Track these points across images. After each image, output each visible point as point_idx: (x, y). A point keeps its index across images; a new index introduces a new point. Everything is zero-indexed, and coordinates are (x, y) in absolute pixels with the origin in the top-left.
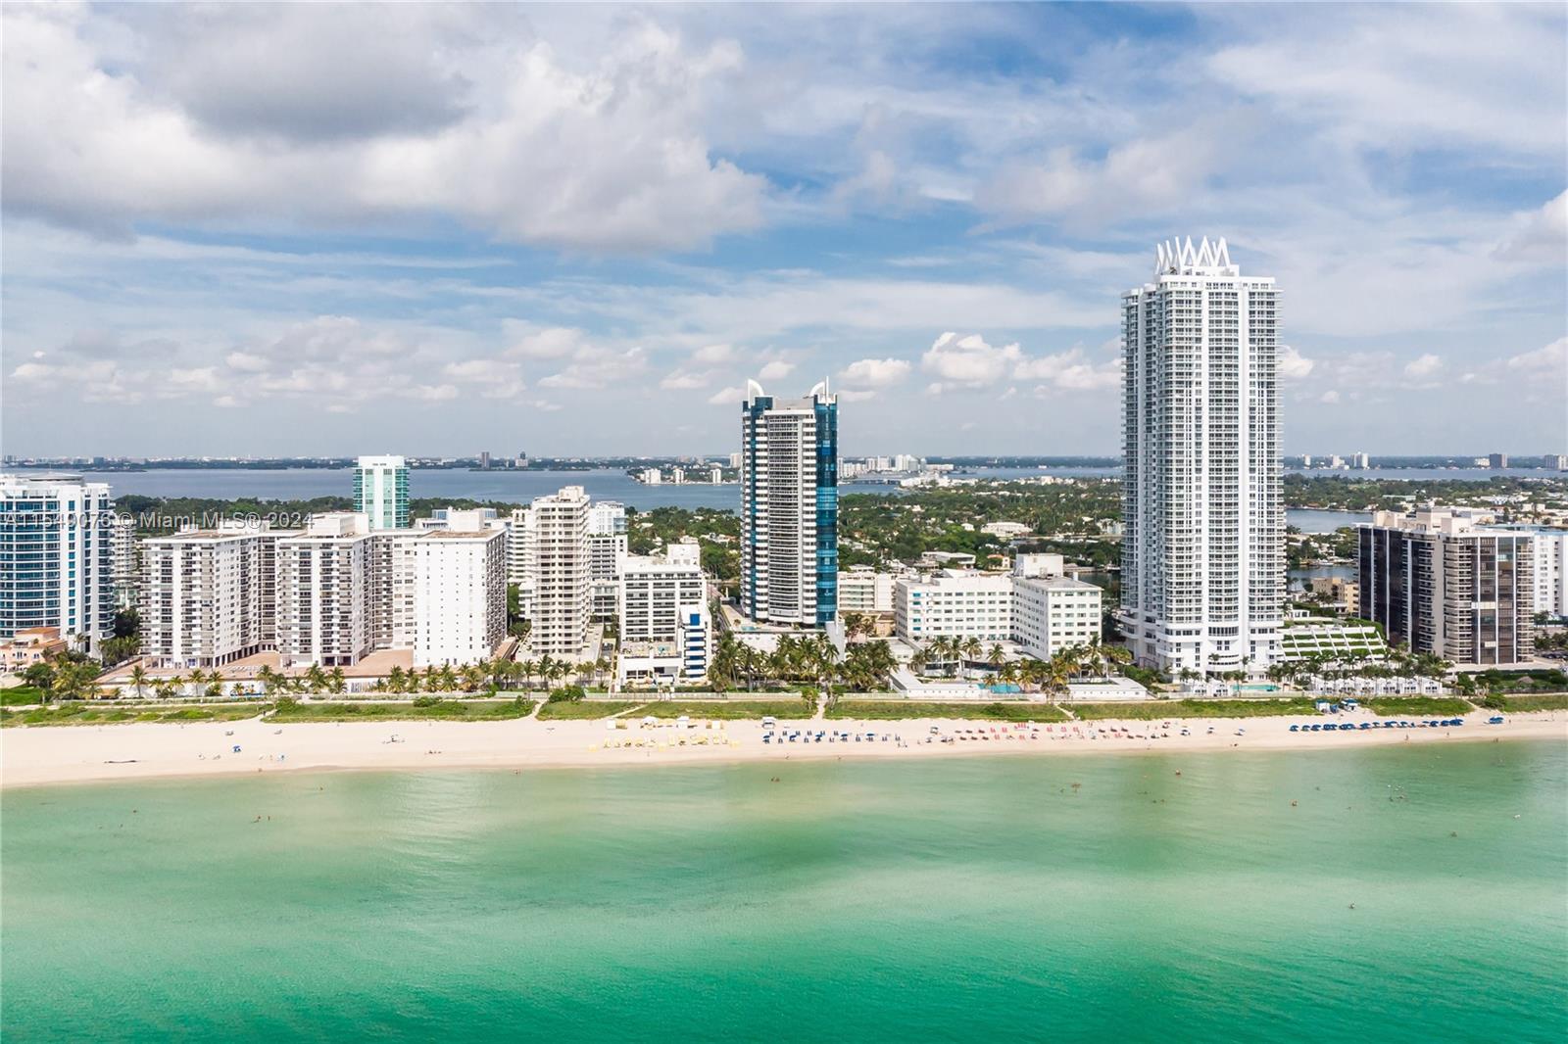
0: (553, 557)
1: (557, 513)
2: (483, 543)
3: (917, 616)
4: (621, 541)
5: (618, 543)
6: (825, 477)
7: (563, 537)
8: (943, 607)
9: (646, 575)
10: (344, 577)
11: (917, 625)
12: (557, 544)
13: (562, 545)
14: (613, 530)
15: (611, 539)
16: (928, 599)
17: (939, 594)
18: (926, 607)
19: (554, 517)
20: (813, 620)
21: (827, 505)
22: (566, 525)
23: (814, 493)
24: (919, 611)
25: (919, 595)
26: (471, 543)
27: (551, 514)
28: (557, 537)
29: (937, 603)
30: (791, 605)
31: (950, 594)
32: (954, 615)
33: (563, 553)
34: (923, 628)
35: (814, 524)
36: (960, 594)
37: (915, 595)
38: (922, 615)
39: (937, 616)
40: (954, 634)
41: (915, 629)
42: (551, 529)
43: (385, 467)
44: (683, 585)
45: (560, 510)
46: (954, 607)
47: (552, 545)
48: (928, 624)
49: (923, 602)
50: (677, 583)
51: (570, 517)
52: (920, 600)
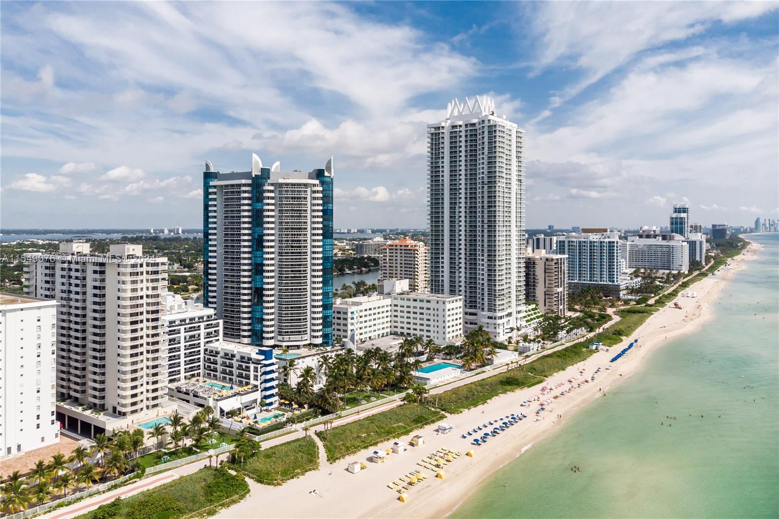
0: (142, 313)
1: (145, 269)
2: (52, 306)
3: (352, 327)
6: (328, 233)
7: (150, 292)
12: (144, 301)
13: (150, 300)
16: (357, 315)
17: (362, 311)
18: (356, 321)
19: (142, 273)
20: (319, 341)
21: (327, 252)
22: (153, 281)
23: (321, 244)
24: (353, 324)
25: (353, 312)
26: (39, 308)
27: (139, 270)
28: (144, 293)
29: (361, 317)
30: (300, 332)
31: (366, 310)
33: (151, 308)
35: (321, 267)
36: (371, 309)
37: (351, 313)
38: (354, 326)
39: (361, 325)
40: (368, 335)
42: (139, 286)
44: (206, 326)
45: (148, 265)
47: (140, 302)
48: (357, 332)
49: (355, 317)
50: (202, 325)
51: (156, 273)
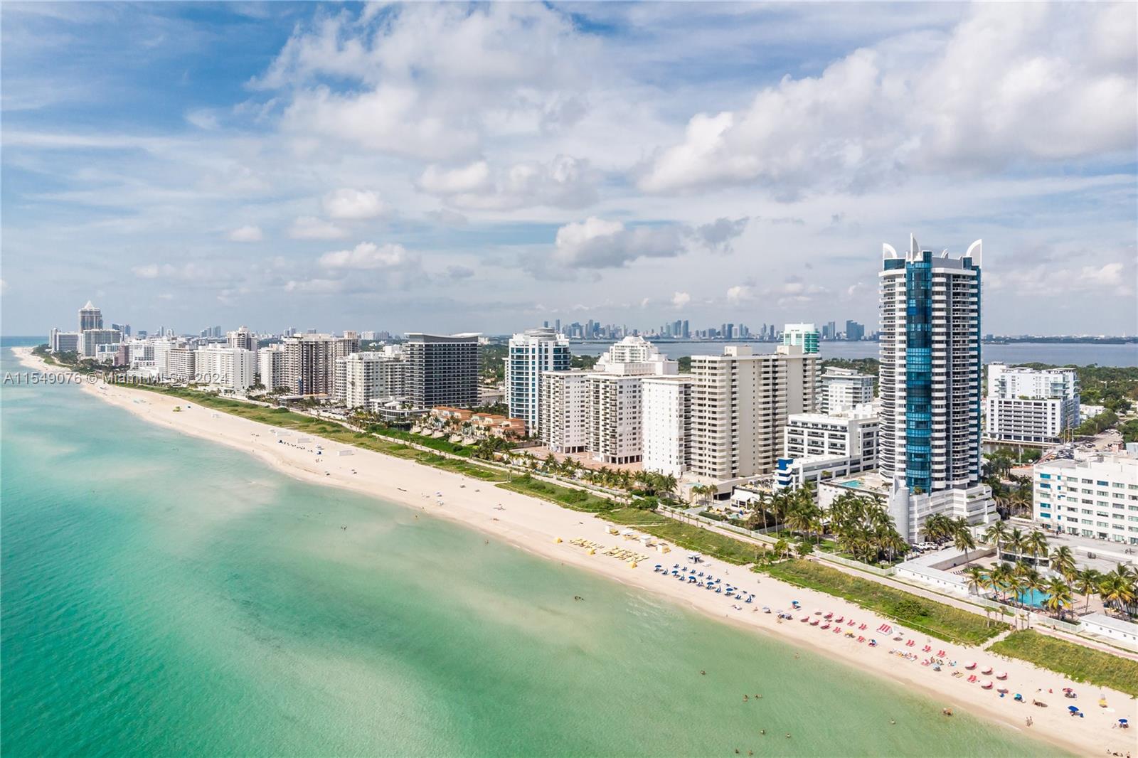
0: (705, 399)
1: (707, 364)
2: (676, 385)
3: (1046, 501)
4: (1053, 405)
5: (1049, 407)
7: (711, 384)
8: (1080, 495)
9: (807, 424)
11: (1045, 511)
13: (710, 390)
14: (1050, 394)
15: (1043, 402)
16: (1059, 483)
17: (1076, 479)
18: (1057, 493)
19: (705, 368)
22: (713, 374)
24: (1048, 496)
25: (1048, 476)
27: (704, 364)
28: (707, 383)
29: (1072, 489)
31: (1090, 482)
32: (1095, 508)
33: (711, 396)
34: (1054, 516)
35: (903, 386)
36: (1105, 484)
37: (1042, 476)
38: (1052, 500)
39: (1072, 505)
41: (1042, 515)
42: (703, 377)
43: (798, 333)
44: (832, 436)
46: (1095, 498)
48: (1059, 512)
49: (1054, 485)
50: (826, 433)
51: (715, 368)
52: (1050, 483)
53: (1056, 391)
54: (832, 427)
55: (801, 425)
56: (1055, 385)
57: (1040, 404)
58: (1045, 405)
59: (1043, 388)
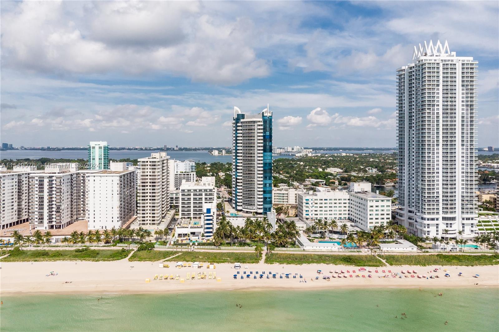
0: (147, 182)
1: (149, 163)
2: (117, 176)
3: (307, 209)
4: (193, 174)
5: (192, 175)
7: (151, 174)
8: (319, 205)
9: (190, 190)
10: (58, 191)
11: (307, 213)
12: (149, 177)
13: (151, 177)
14: (190, 170)
15: (189, 174)
16: (312, 202)
17: (317, 200)
18: (311, 205)
19: (147, 165)
20: (261, 211)
21: (268, 160)
22: (153, 169)
23: (262, 155)
24: (308, 207)
25: (308, 200)
26: (112, 176)
27: (146, 164)
28: (149, 174)
29: (316, 203)
30: (252, 204)
31: (322, 200)
32: (323, 209)
33: (152, 181)
34: (310, 214)
35: (262, 169)
36: (327, 200)
37: (306, 200)
38: (309, 209)
39: (316, 209)
40: (324, 216)
41: (306, 215)
42: (146, 171)
43: (99, 146)
46: (323, 205)
47: (146, 177)
48: (312, 213)
49: (310, 203)
50: (204, 194)
51: (154, 165)
52: (309, 202)
53: (192, 169)
54: (204, 190)
55: (187, 191)
56: (192, 166)
57: (188, 174)
58: (190, 174)
59: (188, 168)
